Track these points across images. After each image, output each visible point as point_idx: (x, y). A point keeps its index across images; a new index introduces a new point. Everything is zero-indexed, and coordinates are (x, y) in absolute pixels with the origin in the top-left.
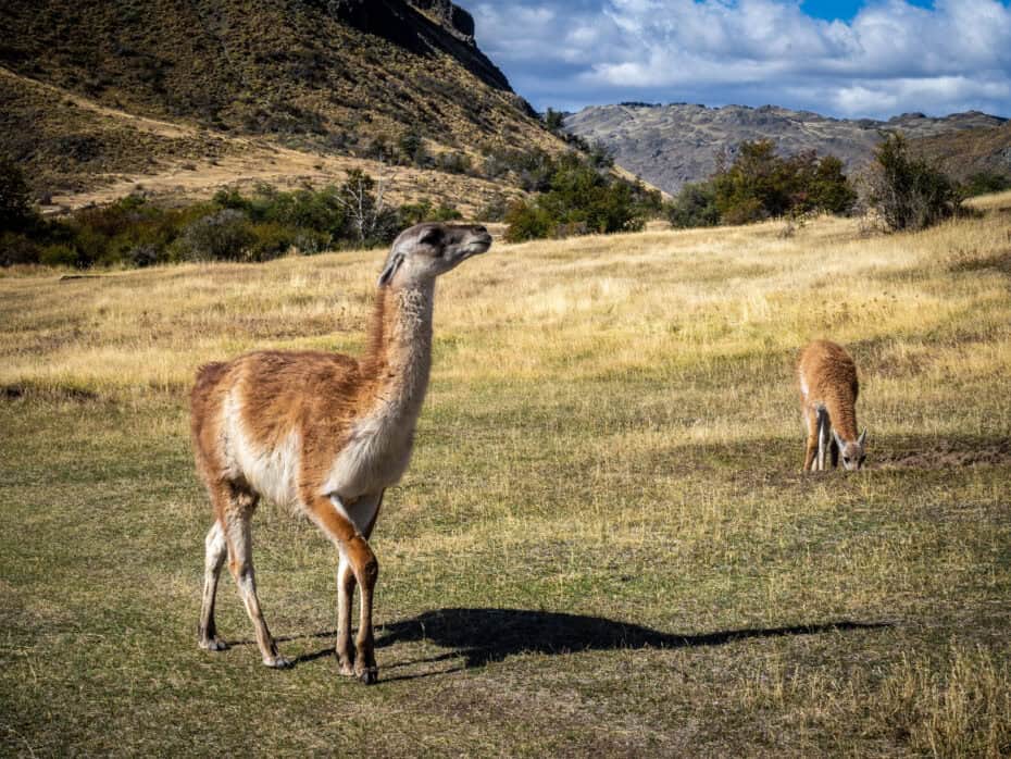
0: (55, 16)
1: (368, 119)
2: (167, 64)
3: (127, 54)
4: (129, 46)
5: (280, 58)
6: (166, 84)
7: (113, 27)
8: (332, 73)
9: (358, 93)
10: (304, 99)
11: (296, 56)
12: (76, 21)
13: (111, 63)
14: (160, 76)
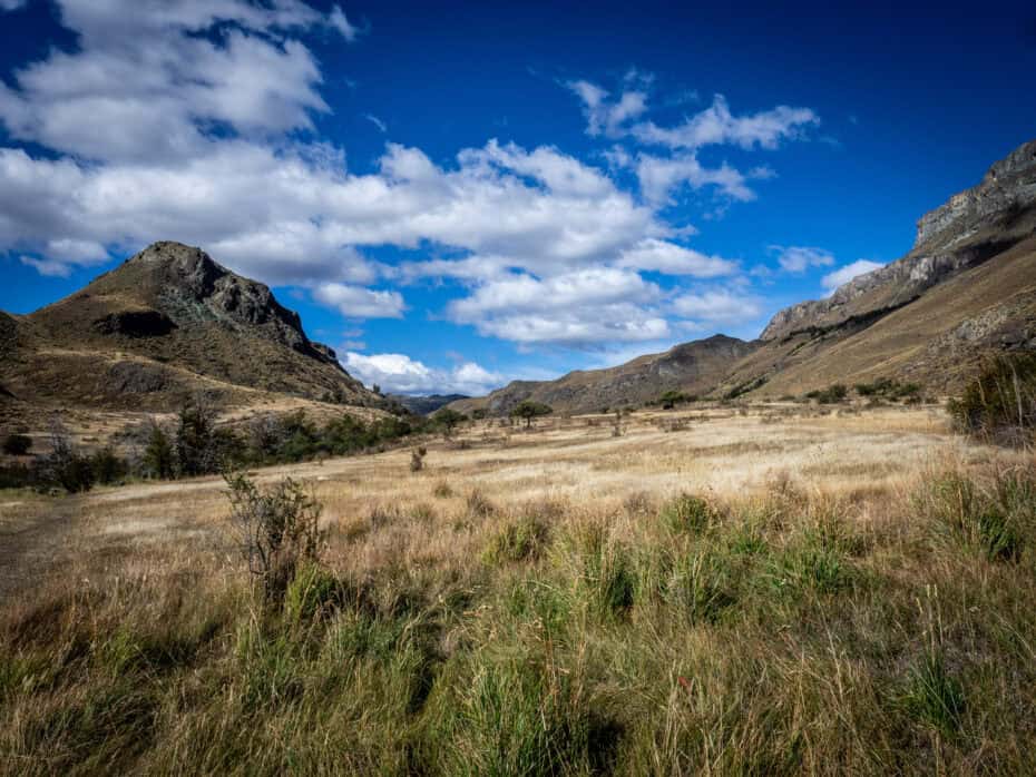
0: (179, 345)
1: (314, 387)
2: (229, 364)
3: (212, 361)
4: (212, 358)
5: (275, 363)
6: (230, 372)
7: (205, 350)
8: (296, 369)
9: (308, 377)
10: (287, 379)
11: (281, 363)
12: (189, 347)
13: (205, 365)
14: (227, 370)
